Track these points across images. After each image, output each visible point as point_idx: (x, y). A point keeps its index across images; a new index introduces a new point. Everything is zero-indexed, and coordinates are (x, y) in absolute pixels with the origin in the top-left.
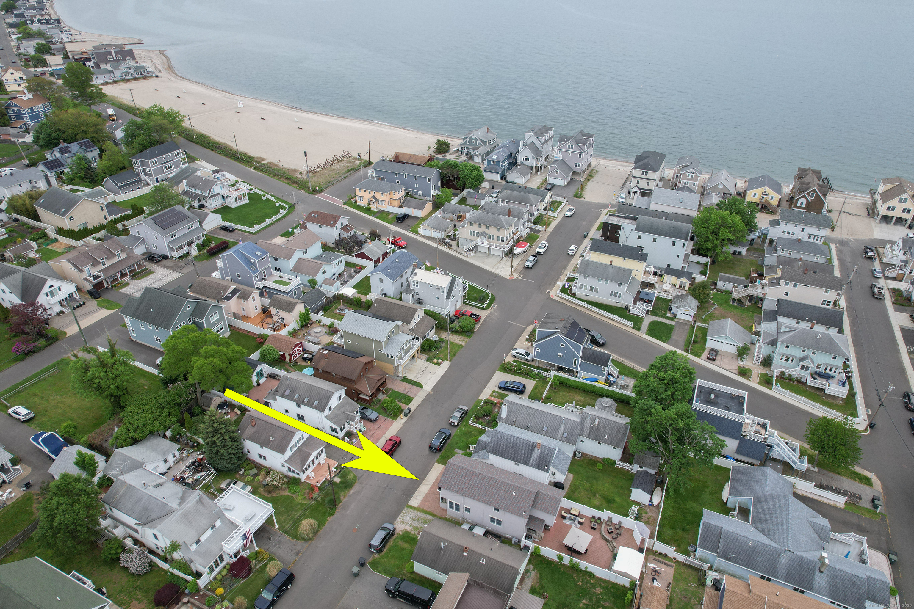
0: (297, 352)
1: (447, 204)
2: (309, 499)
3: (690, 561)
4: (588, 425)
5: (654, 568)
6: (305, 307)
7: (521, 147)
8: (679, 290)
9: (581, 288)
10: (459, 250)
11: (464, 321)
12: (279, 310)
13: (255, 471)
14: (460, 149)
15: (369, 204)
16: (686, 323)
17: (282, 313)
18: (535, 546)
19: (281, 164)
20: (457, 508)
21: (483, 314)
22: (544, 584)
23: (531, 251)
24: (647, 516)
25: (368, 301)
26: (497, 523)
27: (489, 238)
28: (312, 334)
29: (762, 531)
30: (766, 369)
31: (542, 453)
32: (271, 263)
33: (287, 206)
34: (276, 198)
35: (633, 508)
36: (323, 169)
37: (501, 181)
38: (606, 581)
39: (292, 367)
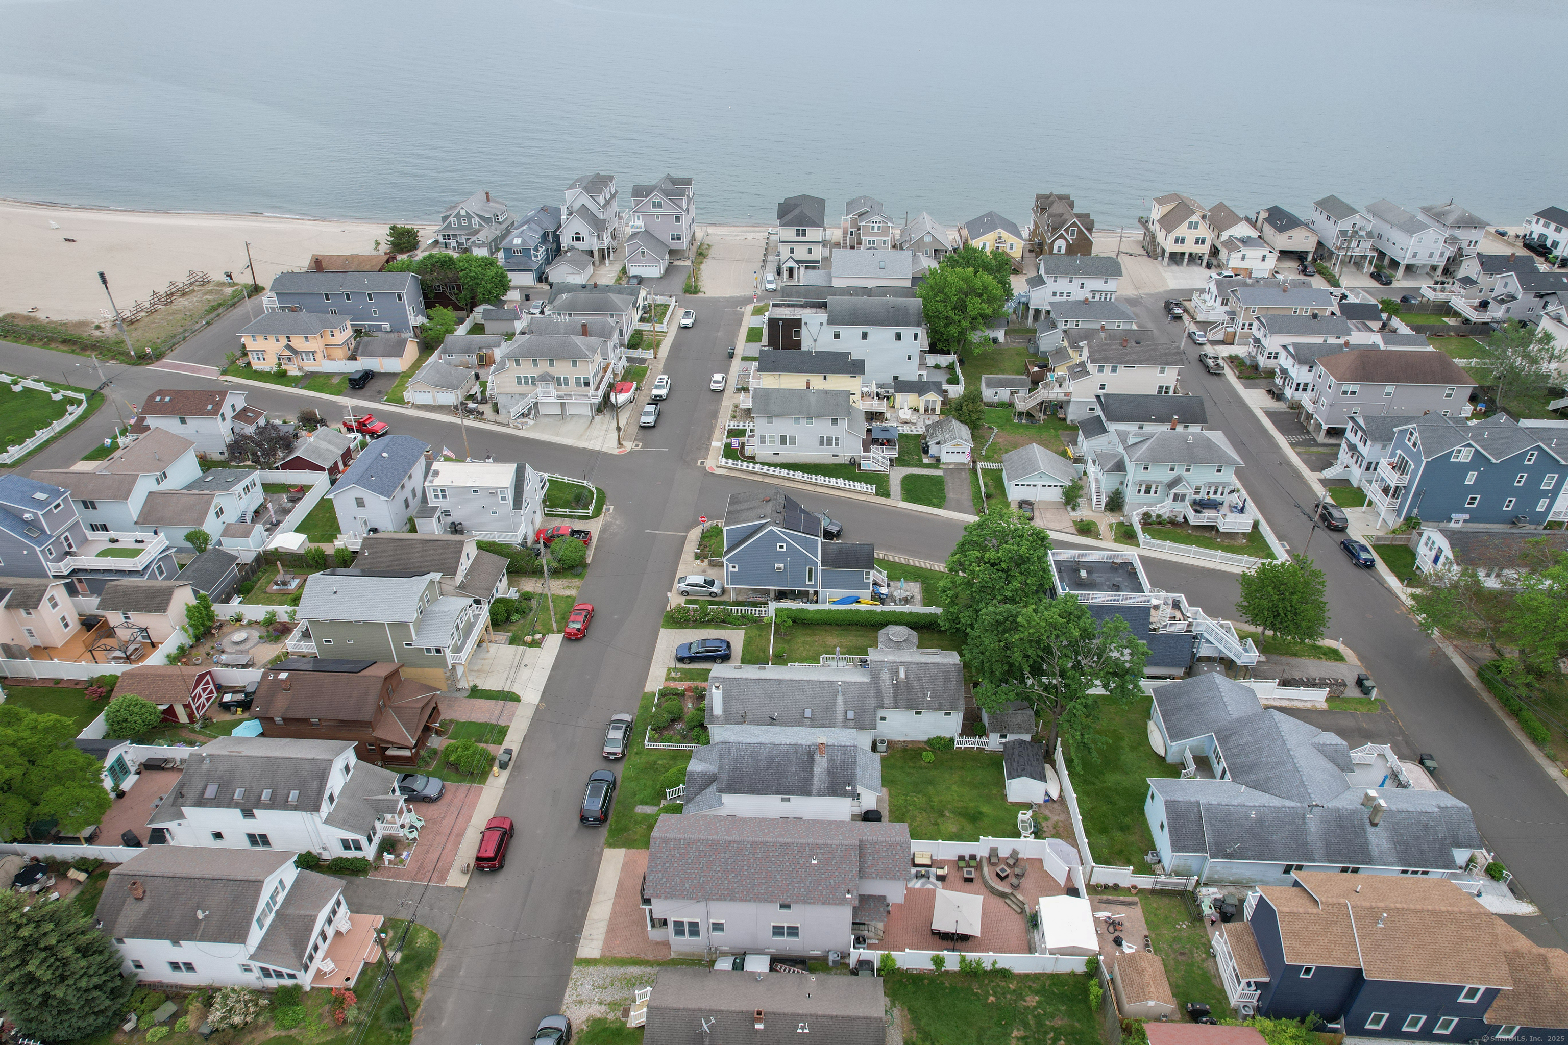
0: (204, 696)
1: (449, 338)
2: (338, 1027)
3: (1163, 883)
4: (888, 682)
5: (1109, 918)
6: (196, 593)
7: (564, 217)
8: (927, 417)
9: (763, 441)
10: (500, 419)
11: (562, 548)
12: (130, 614)
13: (170, 1008)
14: (441, 240)
15: (280, 365)
16: (960, 467)
17: (140, 619)
18: (882, 955)
19: (41, 316)
20: (694, 929)
21: (594, 527)
22: (927, 1028)
23: (642, 398)
24: (1050, 823)
25: (339, 551)
26: (789, 934)
27: (559, 384)
28: (227, 649)
29: (1256, 786)
30: (1116, 515)
31: (831, 761)
32: (79, 514)
33: (82, 396)
34: (48, 384)
35: (1020, 816)
36: (151, 313)
37: (539, 286)
38: (1037, 977)
39: (200, 733)
